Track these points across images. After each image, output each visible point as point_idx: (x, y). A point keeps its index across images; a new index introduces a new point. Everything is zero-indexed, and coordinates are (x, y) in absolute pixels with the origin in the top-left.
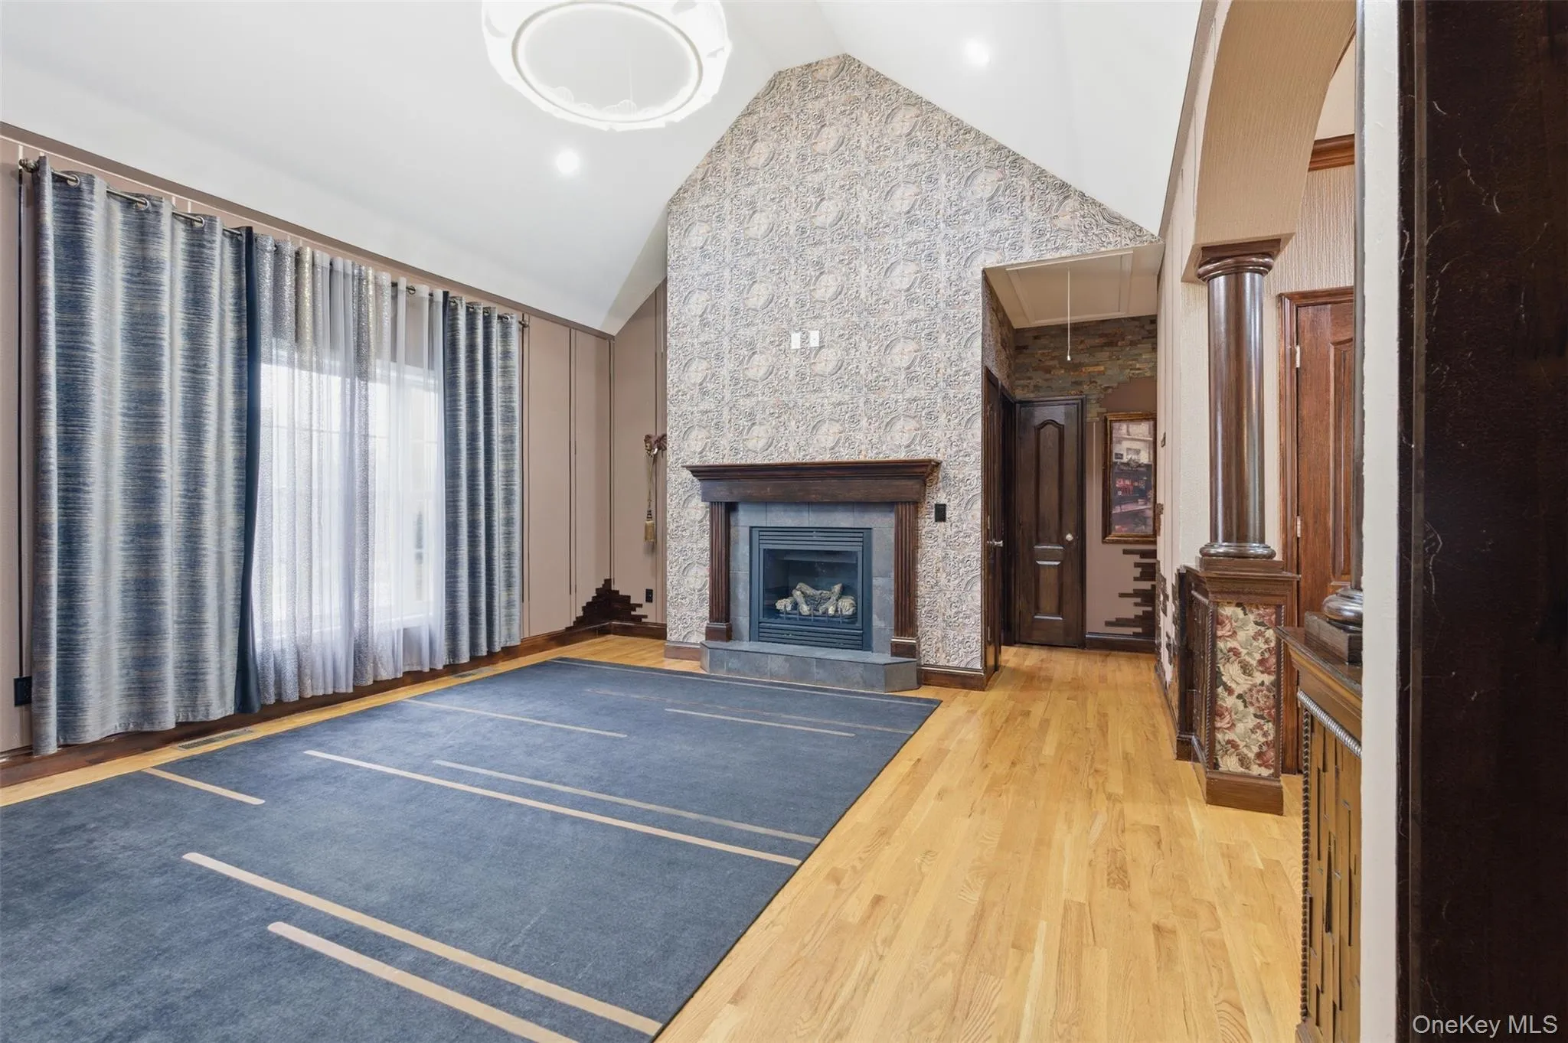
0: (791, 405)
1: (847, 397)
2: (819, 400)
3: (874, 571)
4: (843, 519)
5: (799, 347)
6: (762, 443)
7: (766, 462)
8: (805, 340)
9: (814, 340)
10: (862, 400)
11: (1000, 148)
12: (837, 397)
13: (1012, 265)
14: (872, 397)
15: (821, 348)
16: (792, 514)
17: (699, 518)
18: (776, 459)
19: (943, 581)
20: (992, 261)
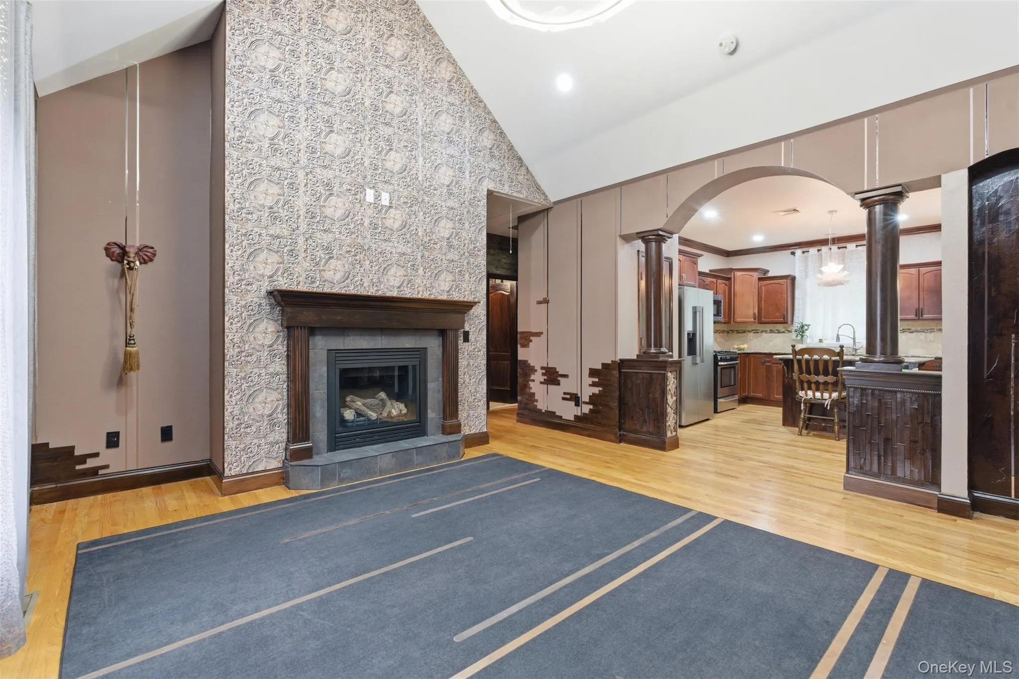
0: (366, 248)
1: (409, 251)
2: (389, 248)
3: (429, 379)
4: (407, 342)
5: (372, 201)
6: (338, 276)
7: (343, 292)
8: (378, 197)
9: (385, 200)
10: (420, 254)
11: (495, 121)
12: (402, 248)
13: (500, 193)
14: (426, 254)
15: (390, 207)
16: (367, 338)
17: (268, 342)
18: (352, 290)
19: (467, 380)
20: (492, 187)
